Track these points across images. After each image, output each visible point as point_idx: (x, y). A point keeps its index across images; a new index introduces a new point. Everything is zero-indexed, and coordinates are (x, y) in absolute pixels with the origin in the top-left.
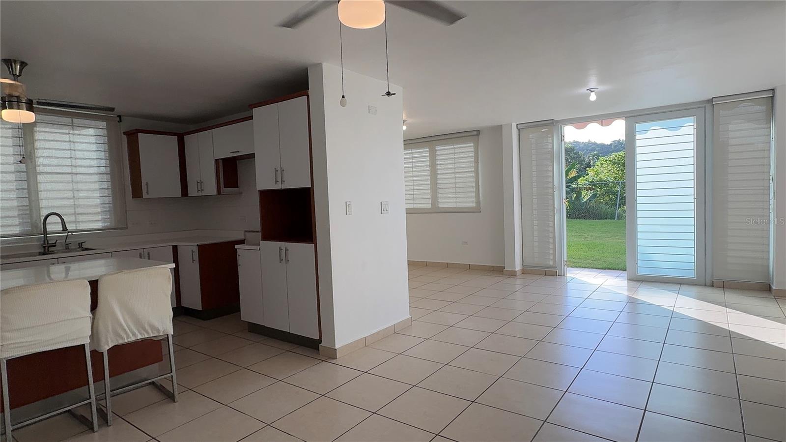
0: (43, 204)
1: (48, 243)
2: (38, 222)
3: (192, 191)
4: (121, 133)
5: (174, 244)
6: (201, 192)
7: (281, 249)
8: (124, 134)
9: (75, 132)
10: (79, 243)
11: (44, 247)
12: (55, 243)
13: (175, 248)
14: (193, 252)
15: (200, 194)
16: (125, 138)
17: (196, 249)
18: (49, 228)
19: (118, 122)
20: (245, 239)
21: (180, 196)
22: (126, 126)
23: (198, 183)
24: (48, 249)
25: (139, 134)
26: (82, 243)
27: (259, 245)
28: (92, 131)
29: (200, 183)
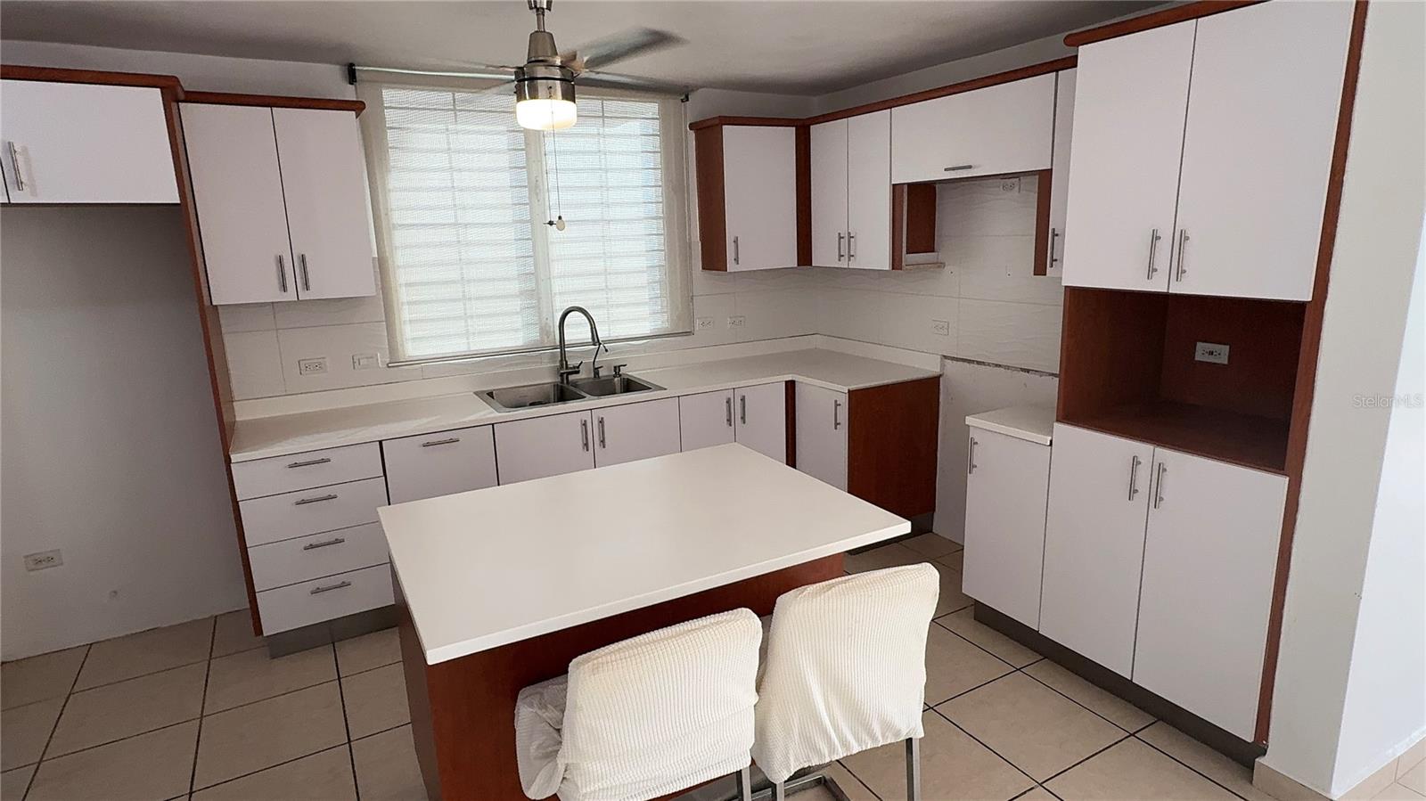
0: (557, 286)
1: (567, 368)
2: (550, 322)
3: (824, 255)
4: (686, 127)
5: (789, 378)
6: (849, 260)
7: (1135, 462)
8: (691, 129)
9: (607, 130)
10: (615, 367)
11: (562, 375)
12: (578, 367)
13: (791, 387)
14: (837, 405)
15: (844, 264)
16: (692, 135)
17: (844, 400)
18: (569, 337)
19: (682, 101)
20: (941, 376)
21: (796, 266)
22: (696, 109)
23: (840, 238)
24: (567, 378)
25: (724, 127)
26: (619, 366)
27: (1051, 432)
28: (635, 127)
29: (846, 240)
